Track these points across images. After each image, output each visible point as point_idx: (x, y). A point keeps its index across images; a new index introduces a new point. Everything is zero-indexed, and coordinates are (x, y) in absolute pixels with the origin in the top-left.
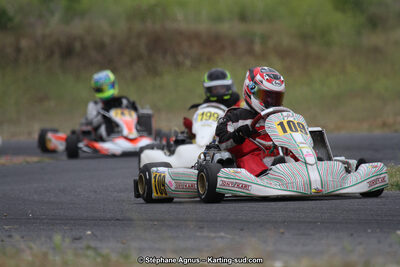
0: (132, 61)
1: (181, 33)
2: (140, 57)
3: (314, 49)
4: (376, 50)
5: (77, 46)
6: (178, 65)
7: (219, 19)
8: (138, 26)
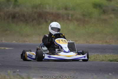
0: (33, 20)
1: (48, 13)
2: (35, 19)
3: (86, 19)
4: (105, 20)
5: (17, 15)
6: (46, 22)
7: (59, 9)
8: (35, 10)
